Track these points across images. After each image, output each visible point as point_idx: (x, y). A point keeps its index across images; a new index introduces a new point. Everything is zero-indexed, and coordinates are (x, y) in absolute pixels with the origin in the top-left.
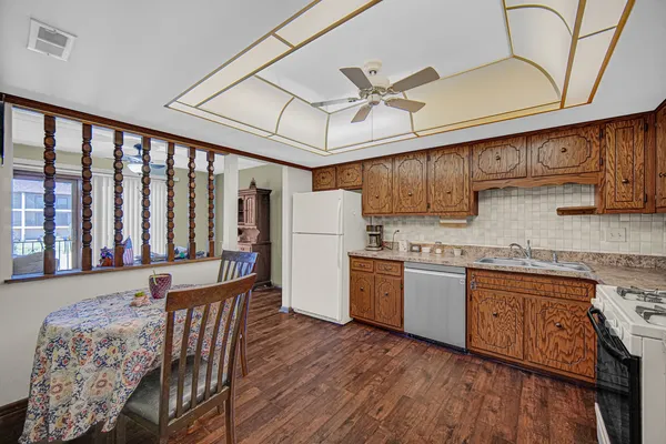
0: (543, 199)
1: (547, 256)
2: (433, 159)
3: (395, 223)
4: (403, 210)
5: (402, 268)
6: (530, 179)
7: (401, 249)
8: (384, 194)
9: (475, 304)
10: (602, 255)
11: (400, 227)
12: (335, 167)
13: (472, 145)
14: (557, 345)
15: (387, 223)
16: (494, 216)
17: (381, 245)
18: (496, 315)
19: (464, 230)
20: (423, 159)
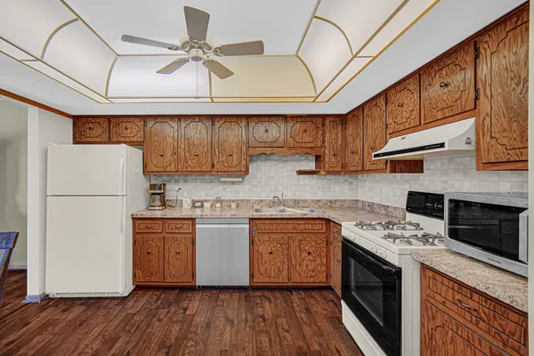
0: (289, 163)
1: (292, 204)
2: (217, 125)
3: (177, 181)
4: (189, 169)
5: (194, 225)
6: (285, 148)
7: (185, 205)
8: (169, 153)
9: (256, 248)
10: (319, 201)
11: (181, 185)
12: (109, 118)
13: (248, 117)
14: (307, 266)
15: (169, 181)
16: (258, 175)
17: (164, 204)
18: (271, 253)
19: (237, 187)
20: (208, 124)
